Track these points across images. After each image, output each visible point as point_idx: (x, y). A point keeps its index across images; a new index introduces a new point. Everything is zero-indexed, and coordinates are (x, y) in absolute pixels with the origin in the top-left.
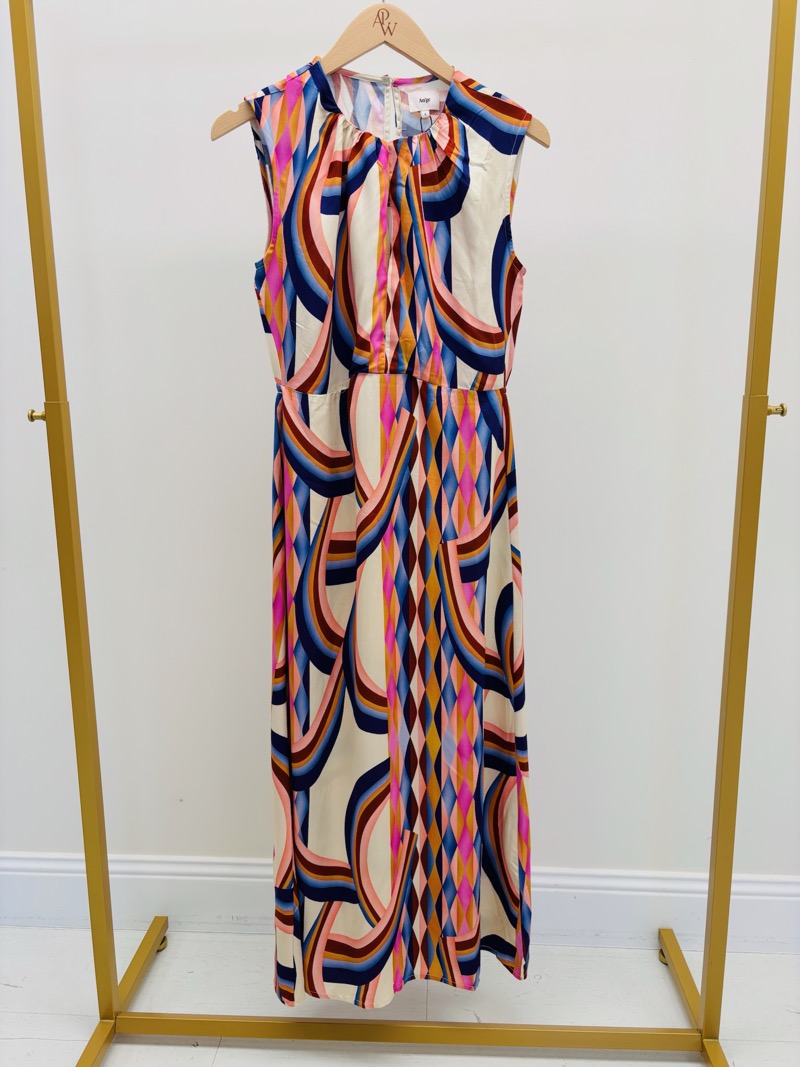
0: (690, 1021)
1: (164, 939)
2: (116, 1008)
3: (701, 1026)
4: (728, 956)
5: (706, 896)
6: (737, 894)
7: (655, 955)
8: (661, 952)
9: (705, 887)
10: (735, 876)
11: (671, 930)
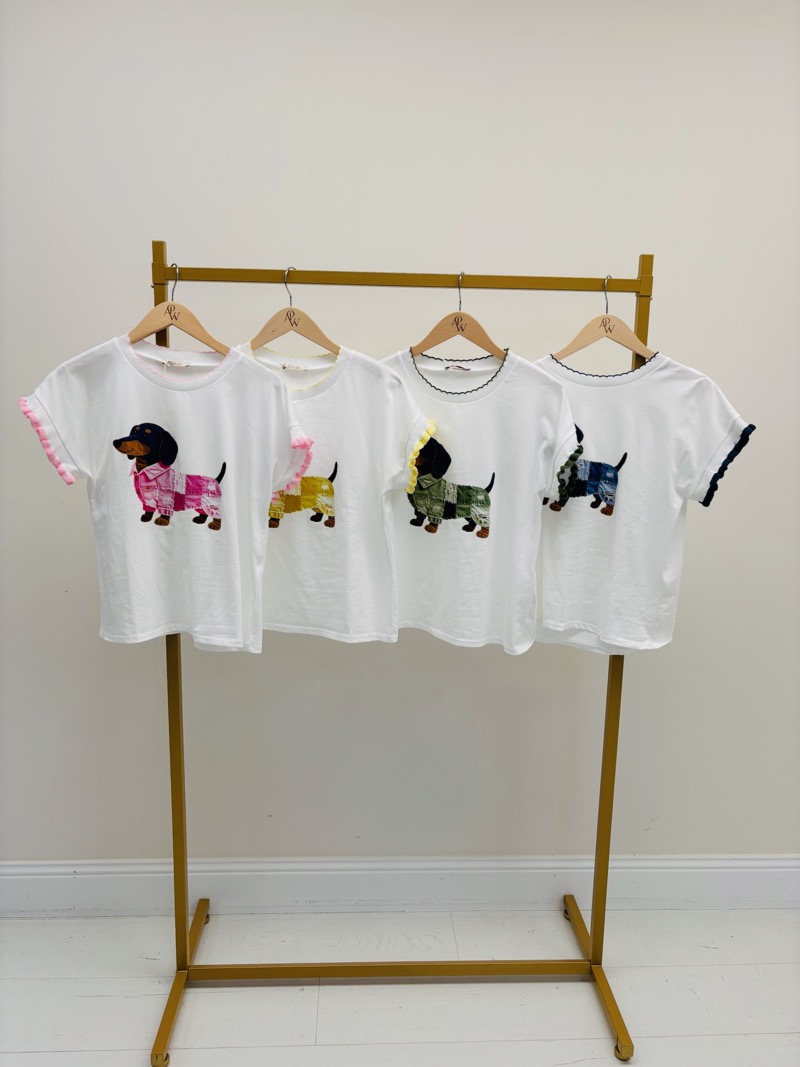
0: (584, 956)
1: (208, 916)
2: (188, 964)
3: (590, 958)
4: (607, 914)
5: (593, 871)
6: (613, 868)
7: (560, 915)
8: (566, 911)
9: (592, 864)
10: (611, 857)
11: (572, 896)
